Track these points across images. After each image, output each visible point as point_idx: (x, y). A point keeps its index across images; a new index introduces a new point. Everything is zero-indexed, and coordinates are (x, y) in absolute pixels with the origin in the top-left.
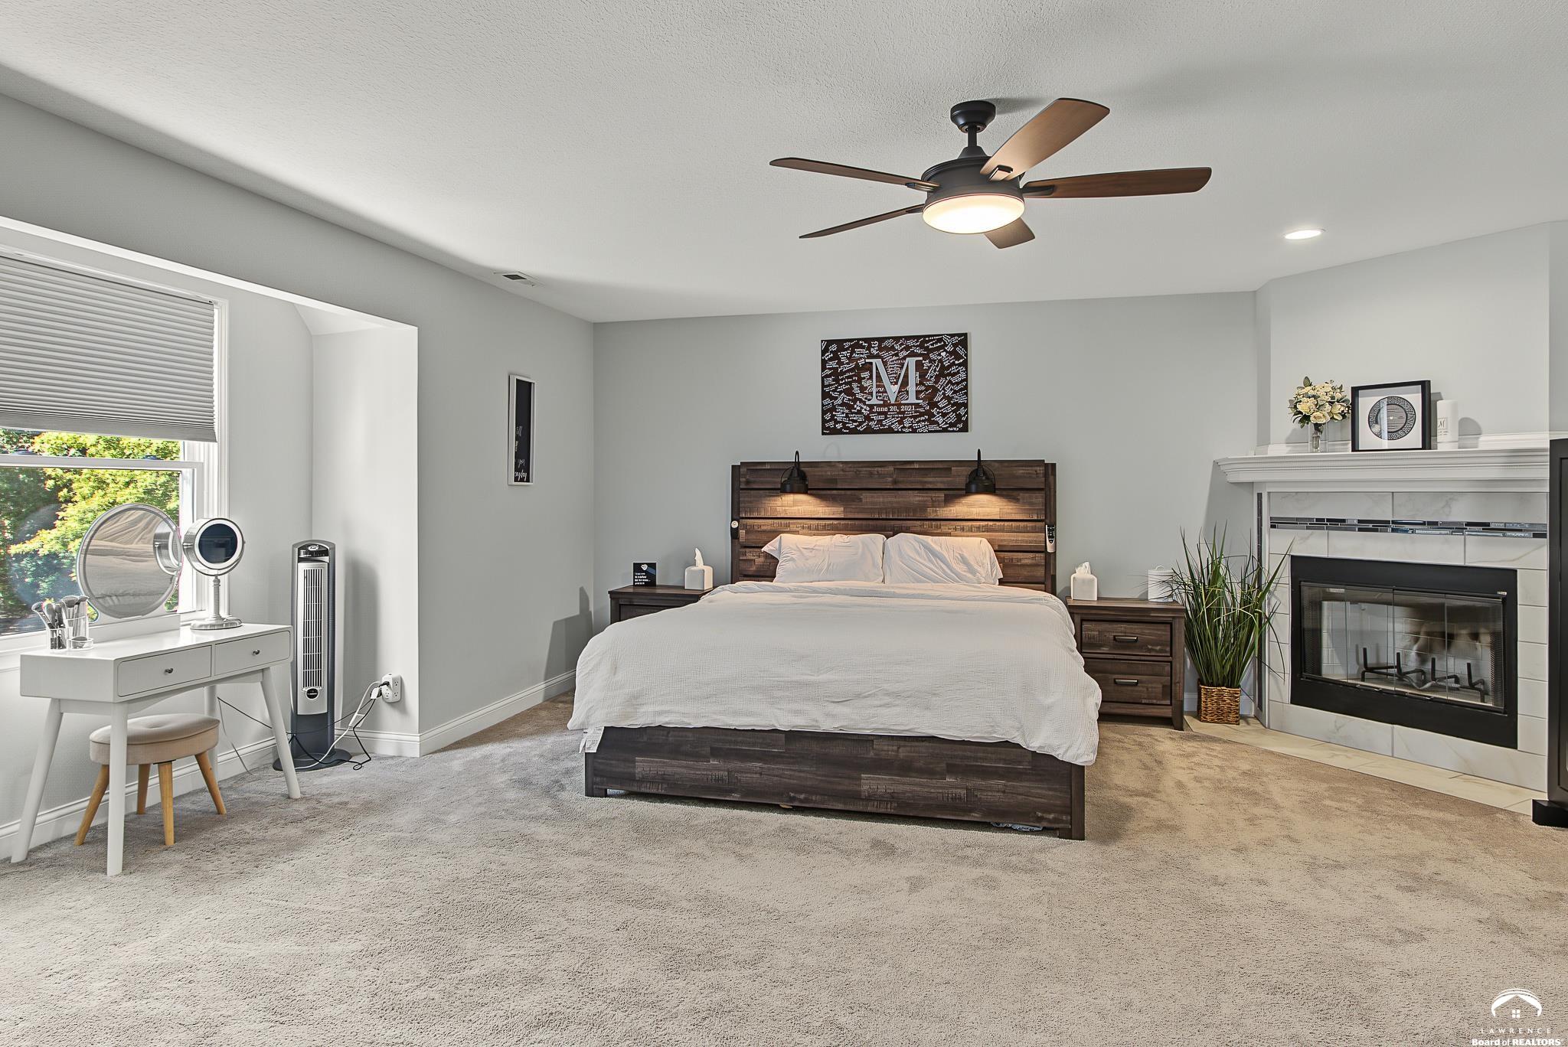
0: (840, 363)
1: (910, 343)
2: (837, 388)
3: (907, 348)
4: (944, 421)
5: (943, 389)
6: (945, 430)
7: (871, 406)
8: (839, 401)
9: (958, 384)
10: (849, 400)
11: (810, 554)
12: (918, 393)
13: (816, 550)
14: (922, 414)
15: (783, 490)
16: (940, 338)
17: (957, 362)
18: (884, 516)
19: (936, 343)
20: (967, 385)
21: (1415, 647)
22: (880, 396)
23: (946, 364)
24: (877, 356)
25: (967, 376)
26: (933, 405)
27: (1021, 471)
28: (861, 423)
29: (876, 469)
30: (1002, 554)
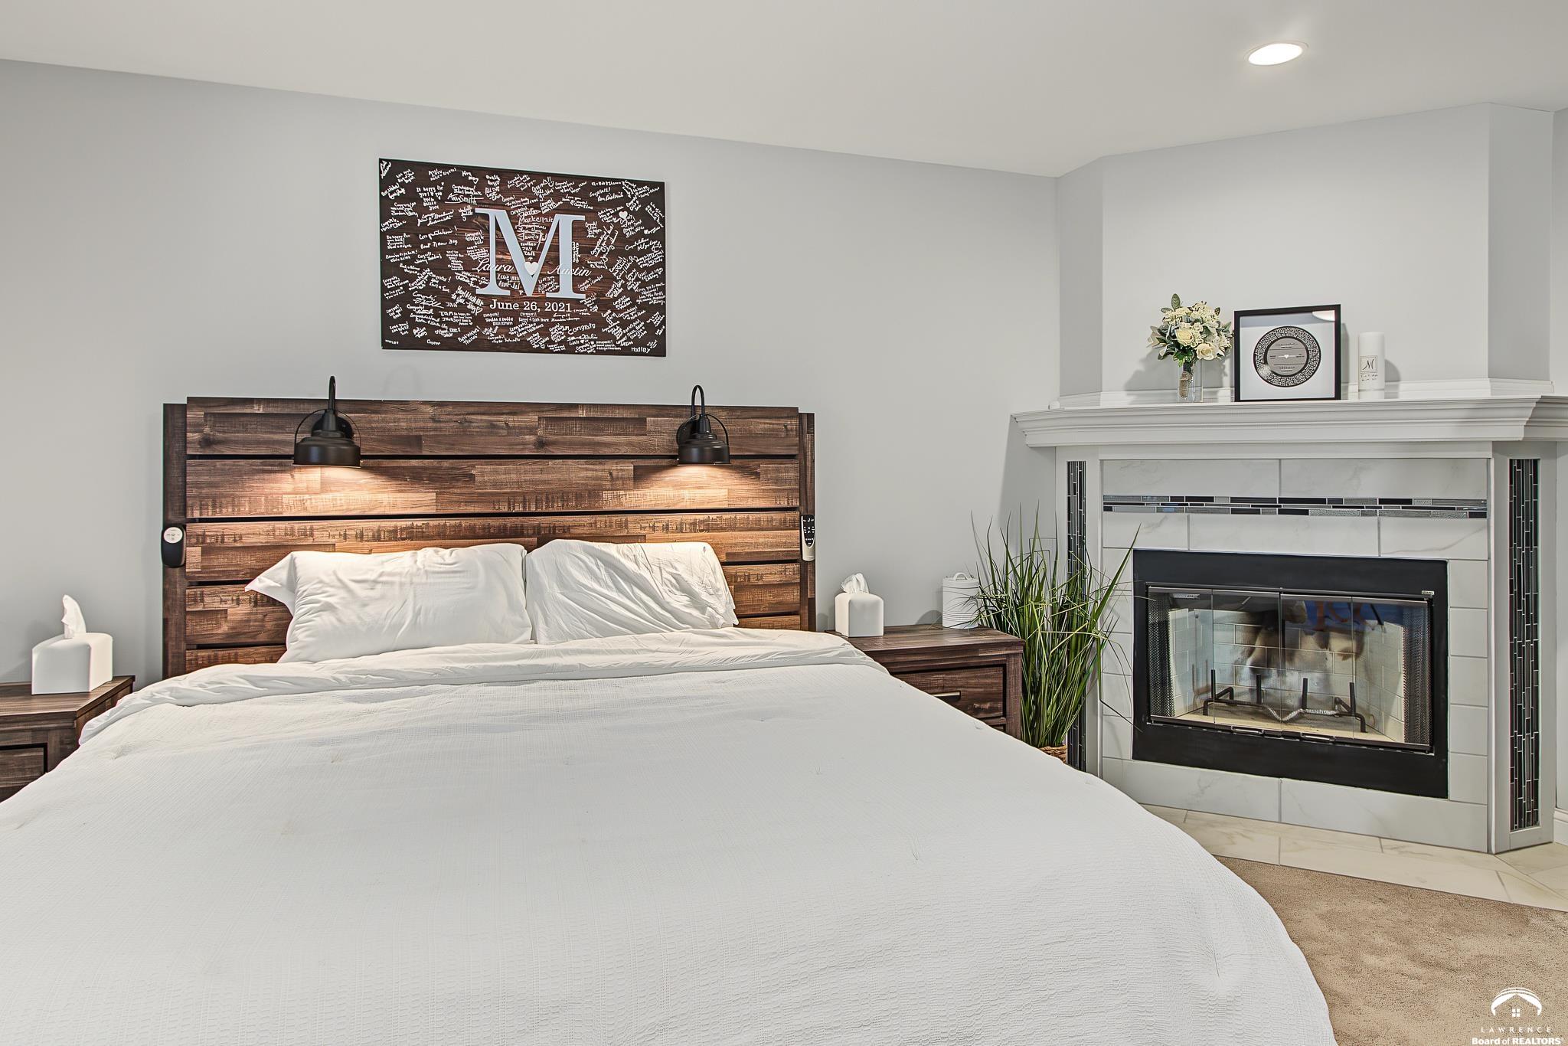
0: (422, 210)
1: (563, 187)
2: (414, 257)
3: (557, 196)
4: (624, 335)
5: (623, 277)
6: (626, 352)
7: (487, 299)
8: (419, 284)
9: (649, 270)
10: (441, 283)
11: (371, 593)
12: (577, 280)
13: (385, 583)
14: (584, 320)
15: (301, 458)
16: (617, 185)
17: (646, 232)
18: (519, 509)
19: (611, 193)
20: (664, 273)
21: (1249, 661)
22: (505, 281)
23: (628, 233)
24: (498, 205)
25: (664, 259)
26: (606, 304)
27: (761, 426)
28: (466, 329)
29: (503, 418)
30: (732, 569)
